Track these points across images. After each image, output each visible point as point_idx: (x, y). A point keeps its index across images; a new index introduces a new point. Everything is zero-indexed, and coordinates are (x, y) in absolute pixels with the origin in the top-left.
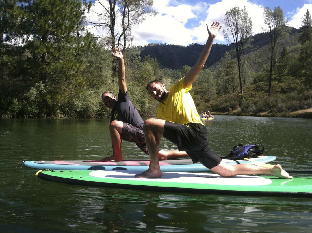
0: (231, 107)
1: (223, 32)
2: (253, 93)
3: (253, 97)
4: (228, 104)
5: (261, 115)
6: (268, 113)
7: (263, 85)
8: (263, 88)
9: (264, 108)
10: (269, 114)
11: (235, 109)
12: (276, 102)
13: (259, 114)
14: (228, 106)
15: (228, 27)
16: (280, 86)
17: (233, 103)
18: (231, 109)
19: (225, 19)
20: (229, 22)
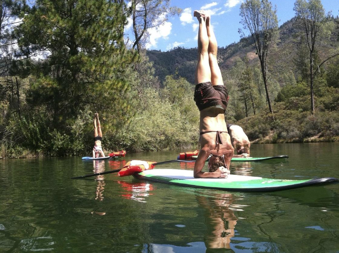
0: (260, 133)
1: (239, 32)
2: (288, 113)
3: (289, 117)
4: (256, 128)
5: (310, 140)
6: (320, 137)
7: (297, 102)
8: (299, 105)
9: (311, 131)
10: (322, 139)
11: (267, 135)
12: (327, 121)
13: (307, 139)
14: (256, 131)
15: (245, 25)
16: (321, 101)
17: (263, 127)
18: (261, 135)
19: (240, 15)
20: (245, 18)
